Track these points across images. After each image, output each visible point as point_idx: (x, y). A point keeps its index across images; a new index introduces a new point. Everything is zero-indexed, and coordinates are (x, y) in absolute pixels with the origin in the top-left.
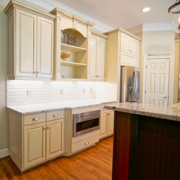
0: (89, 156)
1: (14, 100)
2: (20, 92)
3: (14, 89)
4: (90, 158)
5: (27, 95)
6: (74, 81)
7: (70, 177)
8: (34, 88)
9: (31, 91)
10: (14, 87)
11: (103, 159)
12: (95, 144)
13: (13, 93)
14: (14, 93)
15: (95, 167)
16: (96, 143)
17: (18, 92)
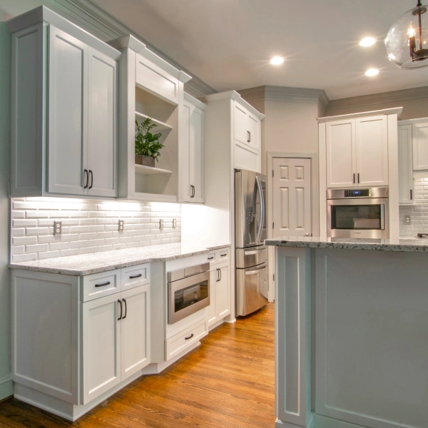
0: (198, 364)
1: (26, 247)
2: (39, 226)
3: (26, 218)
4: (201, 367)
5: (54, 234)
6: (144, 202)
7: (182, 405)
8: (68, 218)
9: (63, 223)
10: (26, 213)
11: (225, 365)
12: (200, 343)
13: (24, 228)
14: (26, 230)
15: (219, 379)
16: (201, 341)
17: (35, 226)
